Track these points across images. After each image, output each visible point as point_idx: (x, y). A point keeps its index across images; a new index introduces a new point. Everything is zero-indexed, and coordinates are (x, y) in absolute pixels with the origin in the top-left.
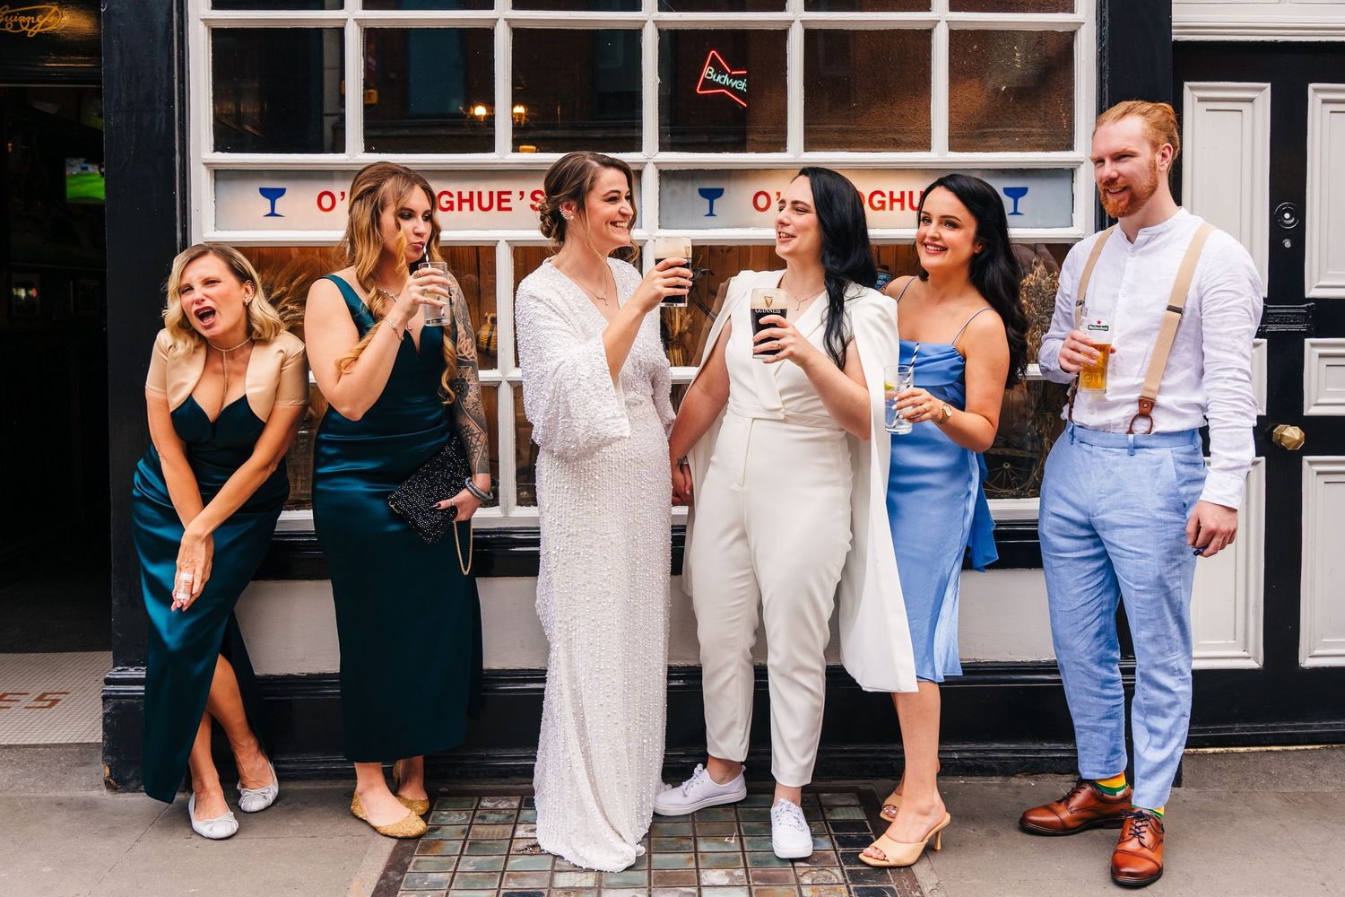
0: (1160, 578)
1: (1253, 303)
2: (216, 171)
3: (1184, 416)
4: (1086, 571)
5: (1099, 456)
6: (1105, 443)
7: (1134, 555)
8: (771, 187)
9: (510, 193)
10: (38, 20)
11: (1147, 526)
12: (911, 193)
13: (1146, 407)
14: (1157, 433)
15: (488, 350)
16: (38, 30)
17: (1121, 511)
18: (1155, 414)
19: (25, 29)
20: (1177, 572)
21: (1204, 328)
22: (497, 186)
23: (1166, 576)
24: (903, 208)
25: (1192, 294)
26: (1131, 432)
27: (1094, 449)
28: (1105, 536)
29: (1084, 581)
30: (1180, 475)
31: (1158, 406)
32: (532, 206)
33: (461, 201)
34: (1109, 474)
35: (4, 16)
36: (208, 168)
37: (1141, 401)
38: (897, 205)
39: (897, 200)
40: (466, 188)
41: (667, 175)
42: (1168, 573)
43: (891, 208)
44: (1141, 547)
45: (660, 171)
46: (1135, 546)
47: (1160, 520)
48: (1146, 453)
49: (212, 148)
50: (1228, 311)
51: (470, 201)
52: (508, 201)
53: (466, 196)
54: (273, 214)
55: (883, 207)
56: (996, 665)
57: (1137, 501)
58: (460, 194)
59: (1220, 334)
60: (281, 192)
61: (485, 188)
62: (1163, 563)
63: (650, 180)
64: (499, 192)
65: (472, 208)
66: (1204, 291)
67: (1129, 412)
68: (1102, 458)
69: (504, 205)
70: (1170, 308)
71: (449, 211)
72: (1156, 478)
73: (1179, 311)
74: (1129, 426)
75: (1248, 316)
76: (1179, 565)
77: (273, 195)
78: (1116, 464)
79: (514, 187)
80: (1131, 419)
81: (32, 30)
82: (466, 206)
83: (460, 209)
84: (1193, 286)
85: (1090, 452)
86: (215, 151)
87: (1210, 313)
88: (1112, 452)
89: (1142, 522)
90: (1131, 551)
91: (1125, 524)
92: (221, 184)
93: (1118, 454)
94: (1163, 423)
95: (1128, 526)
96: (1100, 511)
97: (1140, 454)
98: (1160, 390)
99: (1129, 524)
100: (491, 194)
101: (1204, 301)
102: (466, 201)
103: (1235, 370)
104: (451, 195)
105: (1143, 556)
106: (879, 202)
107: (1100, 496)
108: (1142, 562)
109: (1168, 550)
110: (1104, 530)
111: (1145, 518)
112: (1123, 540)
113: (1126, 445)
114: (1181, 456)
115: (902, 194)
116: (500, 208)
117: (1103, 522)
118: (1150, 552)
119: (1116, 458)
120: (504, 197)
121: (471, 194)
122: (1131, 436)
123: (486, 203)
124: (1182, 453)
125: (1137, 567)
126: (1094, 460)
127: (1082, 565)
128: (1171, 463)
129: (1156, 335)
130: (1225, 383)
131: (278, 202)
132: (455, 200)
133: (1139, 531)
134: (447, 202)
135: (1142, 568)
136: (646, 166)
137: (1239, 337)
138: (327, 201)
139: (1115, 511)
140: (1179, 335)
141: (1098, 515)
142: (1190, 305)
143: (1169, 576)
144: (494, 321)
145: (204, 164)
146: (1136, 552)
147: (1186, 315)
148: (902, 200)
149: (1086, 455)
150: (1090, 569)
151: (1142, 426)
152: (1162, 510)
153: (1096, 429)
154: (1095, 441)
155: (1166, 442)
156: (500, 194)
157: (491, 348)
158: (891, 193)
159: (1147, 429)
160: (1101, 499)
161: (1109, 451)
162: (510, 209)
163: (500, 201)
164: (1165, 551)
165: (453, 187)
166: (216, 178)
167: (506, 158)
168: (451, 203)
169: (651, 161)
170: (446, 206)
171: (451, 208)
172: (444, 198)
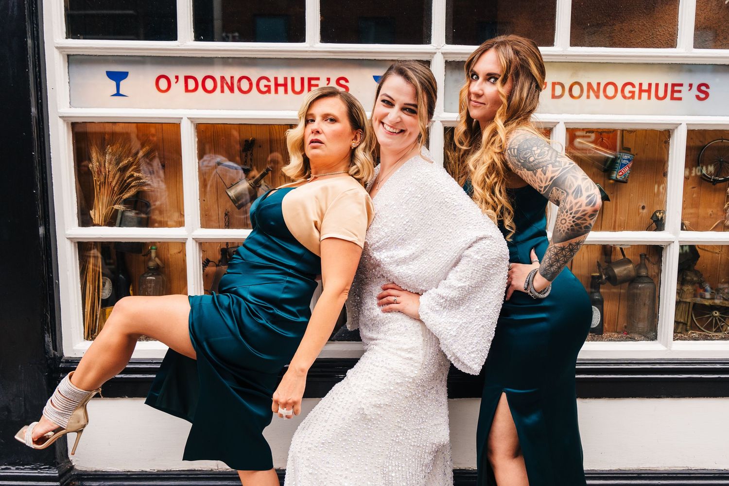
2: (68, 56)
9: (318, 79)
12: (657, 85)
22: (307, 73)
24: (649, 98)
33: (277, 85)
36: (61, 52)
38: (645, 95)
39: (645, 91)
40: (281, 74)
41: (452, 65)
43: (640, 98)
45: (446, 62)
49: (65, 35)
51: (285, 85)
53: (281, 81)
54: (118, 94)
55: (633, 97)
56: (704, 472)
58: (276, 79)
60: (124, 75)
61: (297, 74)
63: (438, 69)
65: (286, 91)
71: (267, 94)
77: (118, 77)
79: (323, 74)
82: (281, 89)
83: (276, 91)
86: (66, 38)
92: (74, 69)
100: (302, 79)
102: (281, 85)
104: (268, 80)
106: (630, 92)
115: (650, 85)
120: (313, 82)
121: (286, 79)
123: (298, 88)
131: (122, 83)
132: (272, 84)
134: (266, 86)
136: (435, 56)
138: (163, 84)
145: (57, 48)
148: (649, 91)
156: (310, 79)
158: (641, 85)
163: (310, 85)
165: (271, 73)
166: (68, 62)
167: (315, 46)
168: (268, 87)
169: (440, 51)
170: (264, 89)
171: (269, 91)
172: (263, 83)
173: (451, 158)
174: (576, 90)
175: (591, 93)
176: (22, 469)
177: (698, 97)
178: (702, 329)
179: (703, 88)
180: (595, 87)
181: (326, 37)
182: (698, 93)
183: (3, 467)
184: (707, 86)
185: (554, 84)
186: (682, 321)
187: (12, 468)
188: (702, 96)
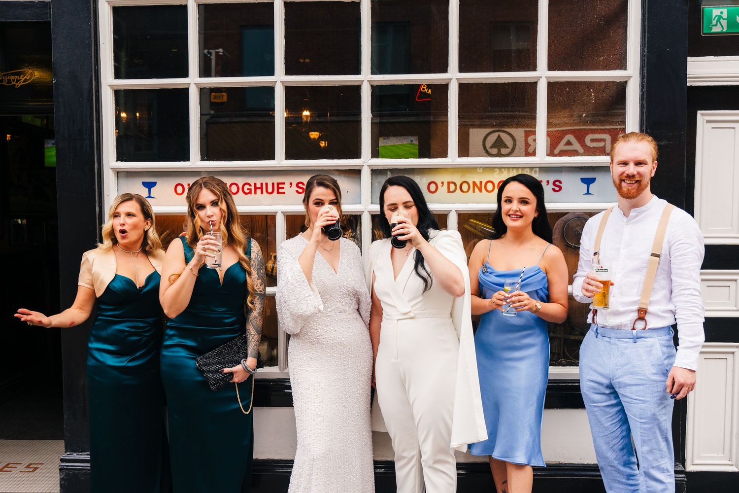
0: (654, 414)
1: (699, 250)
2: (118, 172)
3: (664, 318)
4: (611, 413)
5: (615, 344)
6: (619, 336)
7: (639, 402)
8: (438, 179)
9: (284, 183)
10: (21, 78)
11: (646, 384)
13: (642, 314)
14: (649, 329)
15: (272, 275)
16: (21, 84)
17: (630, 376)
18: (647, 317)
19: (13, 83)
20: (664, 411)
21: (672, 265)
22: (277, 180)
23: (658, 414)
25: (665, 246)
26: (634, 329)
27: (612, 340)
28: (620, 391)
29: (610, 419)
30: (663, 353)
31: (649, 313)
32: (297, 192)
33: (256, 188)
34: (623, 354)
35: (2, 76)
36: (113, 171)
37: (639, 311)
40: (259, 181)
41: (375, 172)
42: (659, 411)
44: (642, 397)
45: (372, 170)
46: (639, 396)
47: (654, 380)
48: (644, 341)
49: (116, 159)
50: (686, 255)
51: (261, 188)
52: (283, 188)
53: (258, 185)
54: (149, 197)
56: (572, 465)
57: (639, 370)
58: (255, 184)
59: (682, 269)
60: (154, 184)
61: (270, 180)
62: (656, 406)
63: (366, 175)
64: (277, 183)
65: (262, 193)
66: (672, 243)
67: (632, 317)
68: (618, 345)
69: (281, 190)
70: (653, 255)
71: (249, 195)
72: (650, 355)
73: (658, 256)
74: (633, 325)
75: (697, 257)
76: (665, 407)
77: (149, 186)
78: (626, 348)
79: (287, 180)
80: (634, 321)
81: (18, 84)
82: (259, 191)
83: (255, 193)
84: (665, 241)
85: (609, 342)
86: (117, 161)
87: (676, 257)
88: (624, 341)
89: (643, 382)
90: (637, 400)
91: (633, 383)
92: (121, 181)
93: (627, 342)
94: (653, 322)
95: (635, 385)
96: (617, 377)
97: (640, 342)
98: (651, 303)
99: (635, 383)
100: (273, 184)
101: (672, 249)
102: (258, 188)
103: (691, 290)
104: (250, 185)
105: (644, 402)
107: (617, 368)
108: (643, 406)
109: (659, 398)
110: (620, 388)
111: (644, 380)
112: (632, 393)
113: (631, 337)
114: (663, 342)
116: (278, 193)
117: (619, 383)
118: (648, 399)
119: (626, 345)
120: (280, 186)
122: (634, 332)
123: (270, 190)
124: (664, 340)
125: (641, 409)
126: (612, 346)
127: (608, 410)
128: (658, 346)
129: (645, 270)
130: (686, 297)
131: (153, 190)
132: (253, 188)
133: (641, 387)
134: (248, 189)
135: (643, 409)
136: (364, 167)
137: (693, 270)
138: (180, 189)
139: (627, 376)
140: (659, 270)
141: (616, 379)
142: (664, 252)
143: (660, 413)
144: (275, 257)
145: (111, 169)
146: (640, 400)
147: (662, 258)
149: (607, 344)
150: (613, 412)
151: (640, 325)
152: (654, 374)
153: (613, 328)
154: (612, 335)
155: (655, 334)
156: (278, 184)
157: (274, 274)
159: (643, 327)
160: (617, 369)
161: (621, 341)
162: (284, 193)
163: (278, 188)
164: (657, 398)
165: (252, 181)
166: (117, 176)
167: (281, 163)
168: (250, 190)
169: (366, 164)
170: (247, 191)
171: (250, 193)
172: (247, 187)
173: (377, 236)
174: (465, 187)
175: (476, 188)
176: (81, 455)
177: (554, 190)
178: (571, 358)
179: (557, 183)
180: (479, 185)
181: (289, 155)
182: (554, 187)
183: (68, 453)
184: (560, 182)
185: (449, 183)
186: (556, 352)
187: (74, 454)
188: (557, 189)
